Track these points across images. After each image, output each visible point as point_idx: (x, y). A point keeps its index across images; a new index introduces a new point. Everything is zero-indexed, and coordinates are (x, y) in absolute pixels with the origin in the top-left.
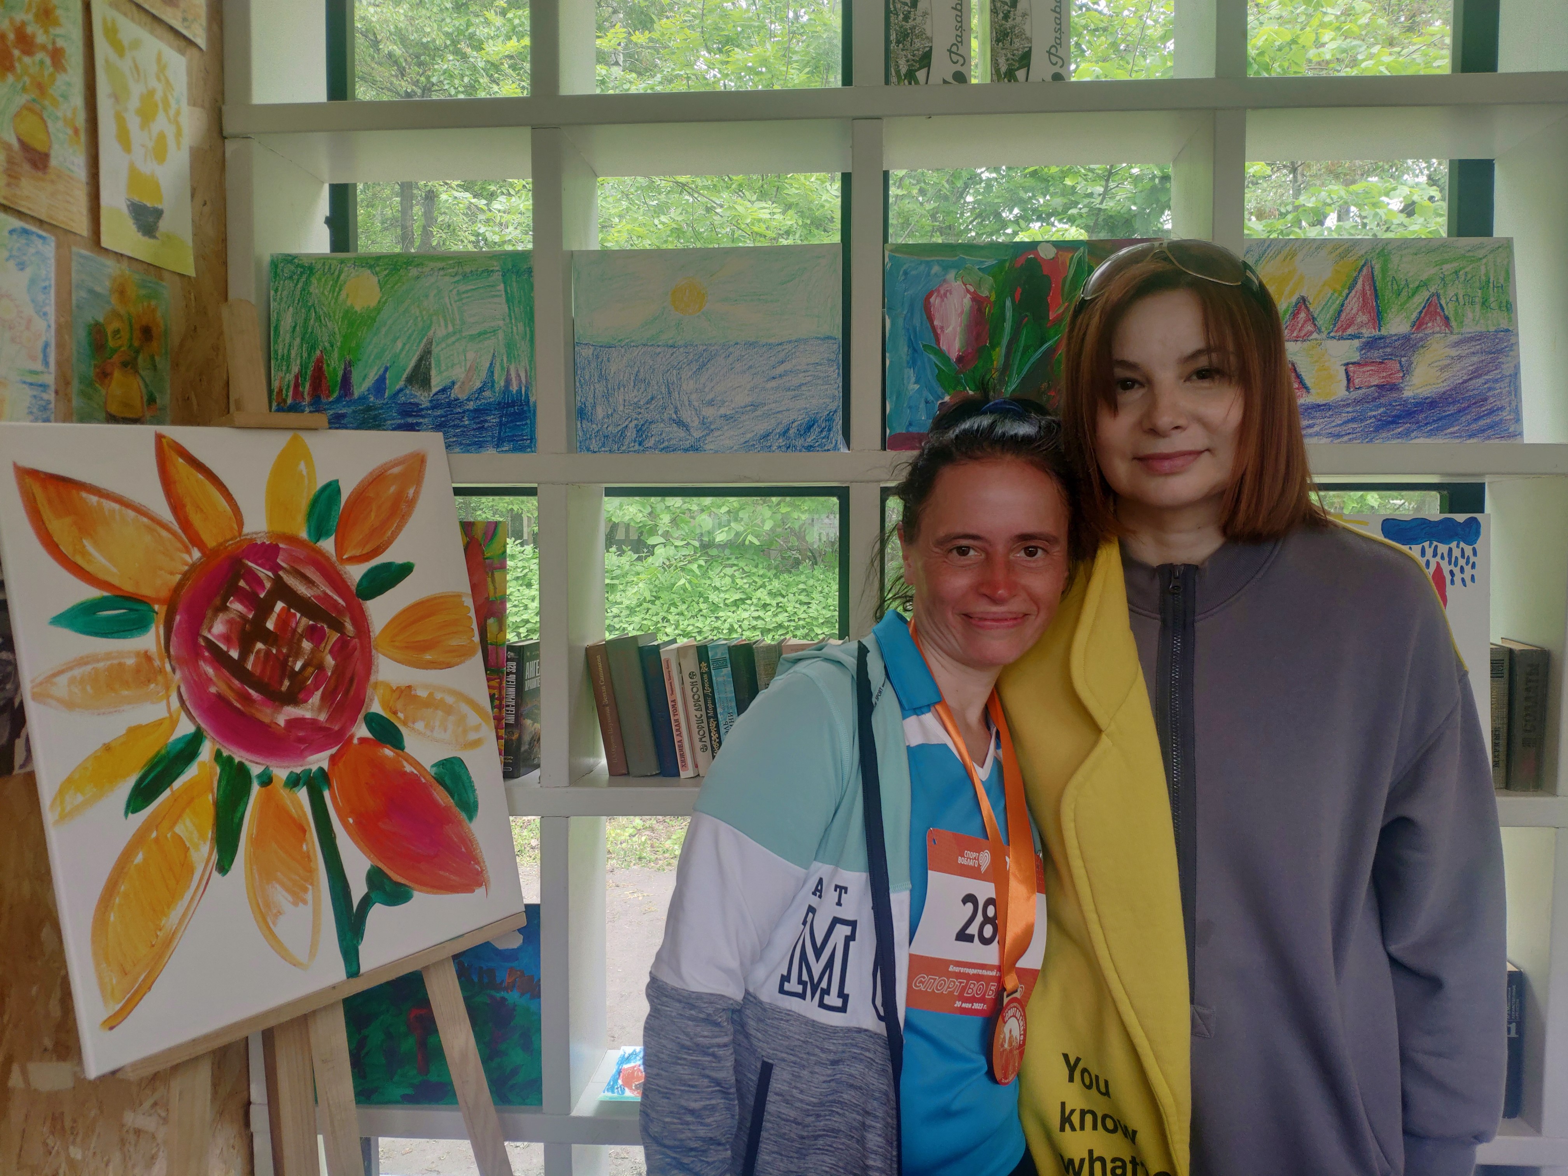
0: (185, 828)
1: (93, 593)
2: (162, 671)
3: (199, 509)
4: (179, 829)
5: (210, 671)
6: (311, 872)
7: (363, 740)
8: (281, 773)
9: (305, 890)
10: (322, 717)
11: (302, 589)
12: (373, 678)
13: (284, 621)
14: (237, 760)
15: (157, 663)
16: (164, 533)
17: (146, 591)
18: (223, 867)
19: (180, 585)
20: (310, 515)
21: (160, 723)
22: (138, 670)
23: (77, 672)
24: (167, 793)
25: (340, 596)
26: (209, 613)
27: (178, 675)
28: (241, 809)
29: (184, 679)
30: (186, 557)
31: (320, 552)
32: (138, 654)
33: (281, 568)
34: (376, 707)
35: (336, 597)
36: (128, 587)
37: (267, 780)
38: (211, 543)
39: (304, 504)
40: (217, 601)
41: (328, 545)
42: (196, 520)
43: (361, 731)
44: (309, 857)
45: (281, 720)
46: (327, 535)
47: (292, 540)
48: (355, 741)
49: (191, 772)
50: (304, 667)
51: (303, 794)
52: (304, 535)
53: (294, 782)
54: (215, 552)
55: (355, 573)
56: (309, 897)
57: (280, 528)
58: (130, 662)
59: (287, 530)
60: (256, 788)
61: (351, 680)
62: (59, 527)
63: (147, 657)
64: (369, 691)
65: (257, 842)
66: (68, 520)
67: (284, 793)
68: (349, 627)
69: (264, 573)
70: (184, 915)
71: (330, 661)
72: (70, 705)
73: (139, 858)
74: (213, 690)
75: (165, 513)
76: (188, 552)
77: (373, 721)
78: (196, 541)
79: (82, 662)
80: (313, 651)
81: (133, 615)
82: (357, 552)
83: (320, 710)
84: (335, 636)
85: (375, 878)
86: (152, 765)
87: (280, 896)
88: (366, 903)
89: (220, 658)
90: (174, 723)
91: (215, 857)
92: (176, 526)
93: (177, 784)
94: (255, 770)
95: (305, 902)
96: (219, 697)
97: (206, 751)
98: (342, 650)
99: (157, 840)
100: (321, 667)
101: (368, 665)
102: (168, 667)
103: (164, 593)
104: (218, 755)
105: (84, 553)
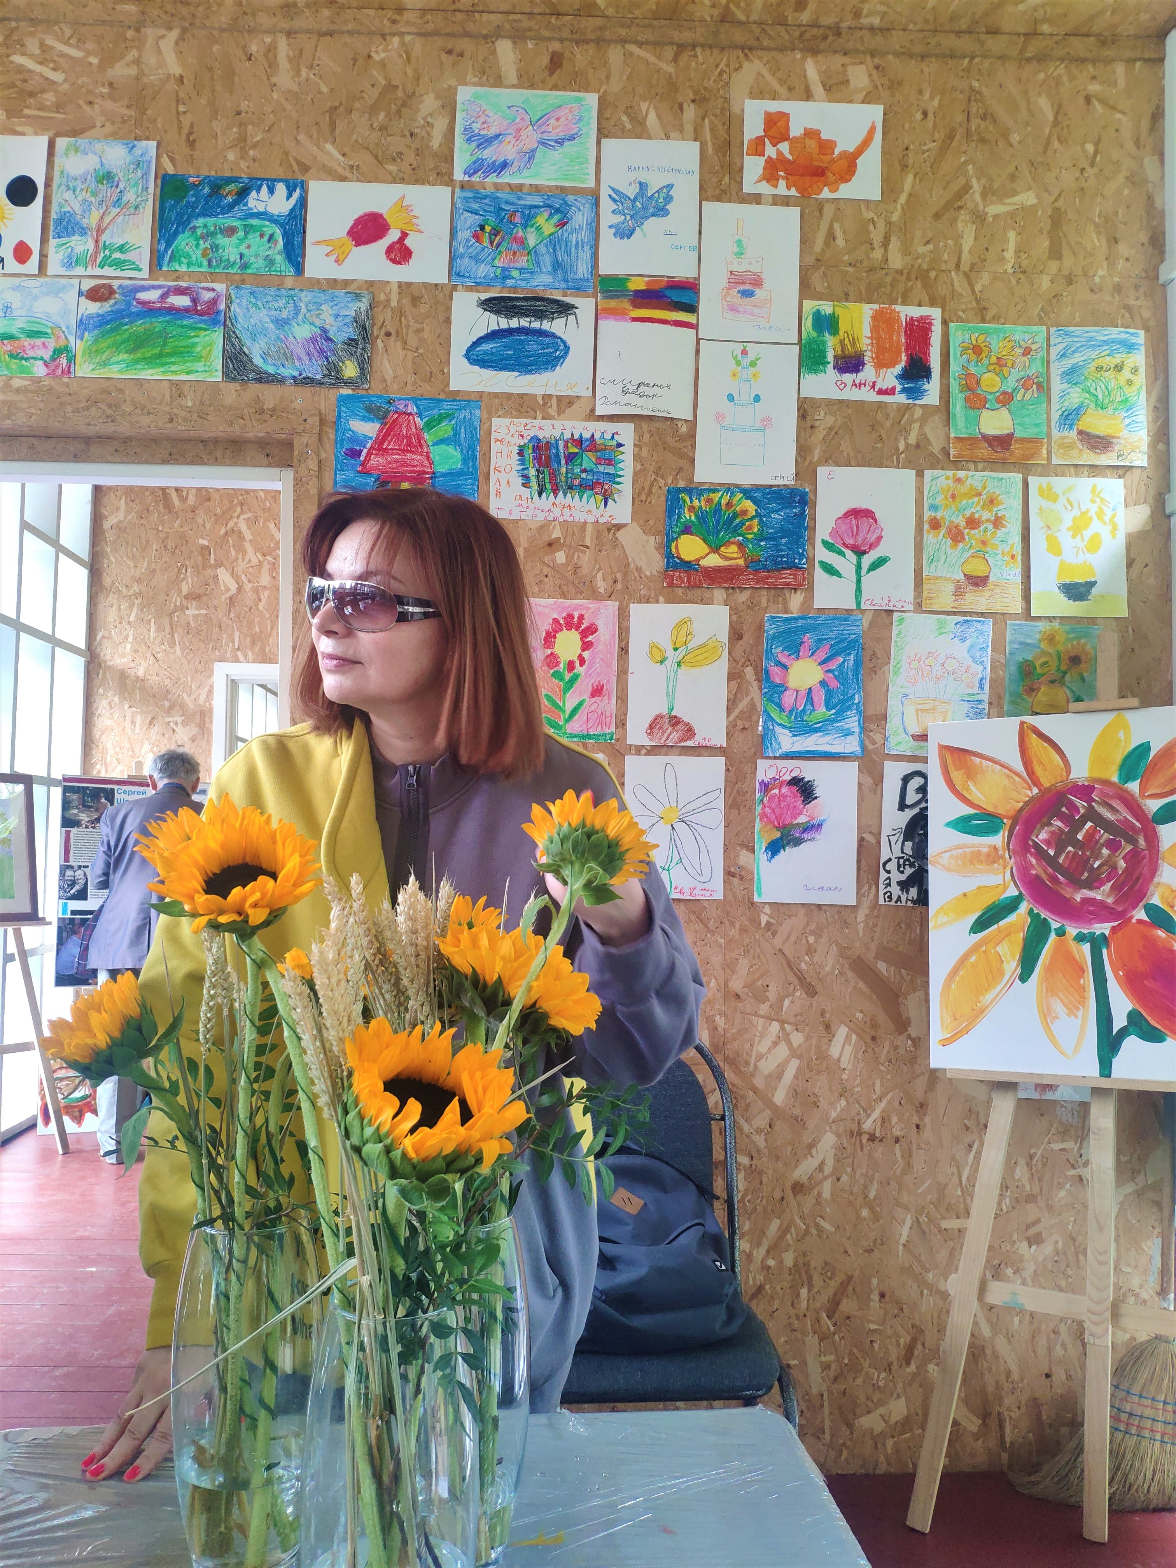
0: (1003, 949)
1: (972, 811)
2: (1002, 857)
3: (1040, 763)
4: (999, 949)
5: (1034, 861)
6: (1083, 1000)
7: (1140, 921)
8: (1072, 931)
9: (1078, 1009)
10: (1110, 900)
11: (1108, 815)
12: (1156, 880)
13: (1090, 835)
14: (1043, 916)
15: (1001, 852)
16: (1017, 779)
17: (1001, 811)
18: (1024, 978)
19: (1022, 809)
20: (1122, 767)
21: (997, 887)
22: (988, 855)
23: (954, 853)
24: (995, 926)
25: (1138, 820)
26: (1038, 826)
27: (1013, 860)
28: (1040, 947)
29: (1016, 862)
30: (1029, 793)
31: (1126, 791)
32: (990, 846)
33: (1094, 800)
34: (1156, 900)
35: (1134, 821)
36: (990, 809)
37: (1061, 933)
38: (1046, 784)
39: (1119, 759)
40: (1045, 820)
41: (1134, 786)
42: (1038, 770)
43: (1140, 914)
44: (1084, 989)
45: (1078, 897)
46: (1134, 779)
47: (1106, 782)
48: (1134, 921)
49: (1012, 918)
50: (1100, 866)
51: (1086, 948)
52: (1115, 779)
53: (1081, 938)
54: (1047, 790)
55: (1153, 806)
56: (1080, 1014)
57: (1096, 775)
58: (985, 850)
59: (1103, 776)
60: (1053, 936)
61: (1138, 879)
62: (957, 776)
63: (995, 848)
64: (1151, 888)
65: (1049, 970)
66: (963, 771)
67: (1073, 944)
68: (1142, 842)
69: (1081, 804)
70: (994, 999)
71: (1122, 864)
72: (948, 869)
73: (973, 959)
74: (1033, 872)
75: (1019, 767)
76: (1031, 790)
77: (1151, 909)
78: (1036, 783)
79: (958, 847)
80: (1109, 856)
81: (991, 824)
82: (1158, 791)
83: (1109, 895)
84: (1129, 847)
85: (1134, 1018)
86: (989, 909)
87: (1058, 1007)
88: (1123, 1033)
89: (1041, 854)
90: (1005, 888)
91: (1019, 971)
92: (1025, 775)
93: (1001, 923)
94: (1054, 925)
95: (1076, 1017)
96: (1037, 877)
97: (1024, 907)
98: (1134, 858)
99: (985, 952)
100: (1114, 868)
101: (1154, 871)
102: (1007, 856)
103: (1011, 813)
104: (1031, 912)
105: (968, 790)
